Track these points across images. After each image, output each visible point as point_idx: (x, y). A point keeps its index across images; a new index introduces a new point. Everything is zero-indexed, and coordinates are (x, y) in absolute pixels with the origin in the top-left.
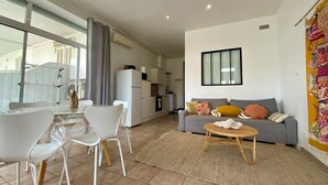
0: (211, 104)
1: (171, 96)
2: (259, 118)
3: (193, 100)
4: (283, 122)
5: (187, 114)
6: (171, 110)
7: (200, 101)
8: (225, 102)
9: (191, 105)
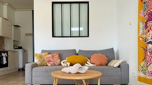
0: (61, 55)
1: (20, 51)
2: (101, 65)
3: (43, 51)
4: (119, 67)
5: (36, 65)
6: (21, 66)
7: (50, 52)
8: (74, 52)
9: (41, 57)
